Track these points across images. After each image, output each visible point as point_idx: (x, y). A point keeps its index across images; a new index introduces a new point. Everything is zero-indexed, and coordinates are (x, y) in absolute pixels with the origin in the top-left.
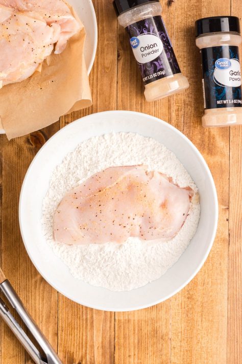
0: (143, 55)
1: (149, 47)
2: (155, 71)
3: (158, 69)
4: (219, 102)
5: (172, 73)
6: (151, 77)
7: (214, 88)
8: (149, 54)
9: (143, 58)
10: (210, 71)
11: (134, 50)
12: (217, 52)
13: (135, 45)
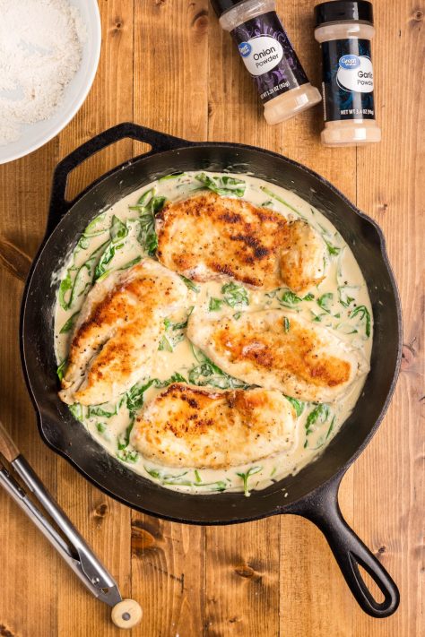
0: (257, 65)
1: (265, 53)
2: (276, 84)
3: (280, 80)
4: (343, 112)
5: (297, 84)
6: (272, 91)
7: (338, 94)
8: (266, 62)
9: (258, 68)
10: (333, 72)
11: (245, 60)
12: (343, 47)
13: (245, 53)
